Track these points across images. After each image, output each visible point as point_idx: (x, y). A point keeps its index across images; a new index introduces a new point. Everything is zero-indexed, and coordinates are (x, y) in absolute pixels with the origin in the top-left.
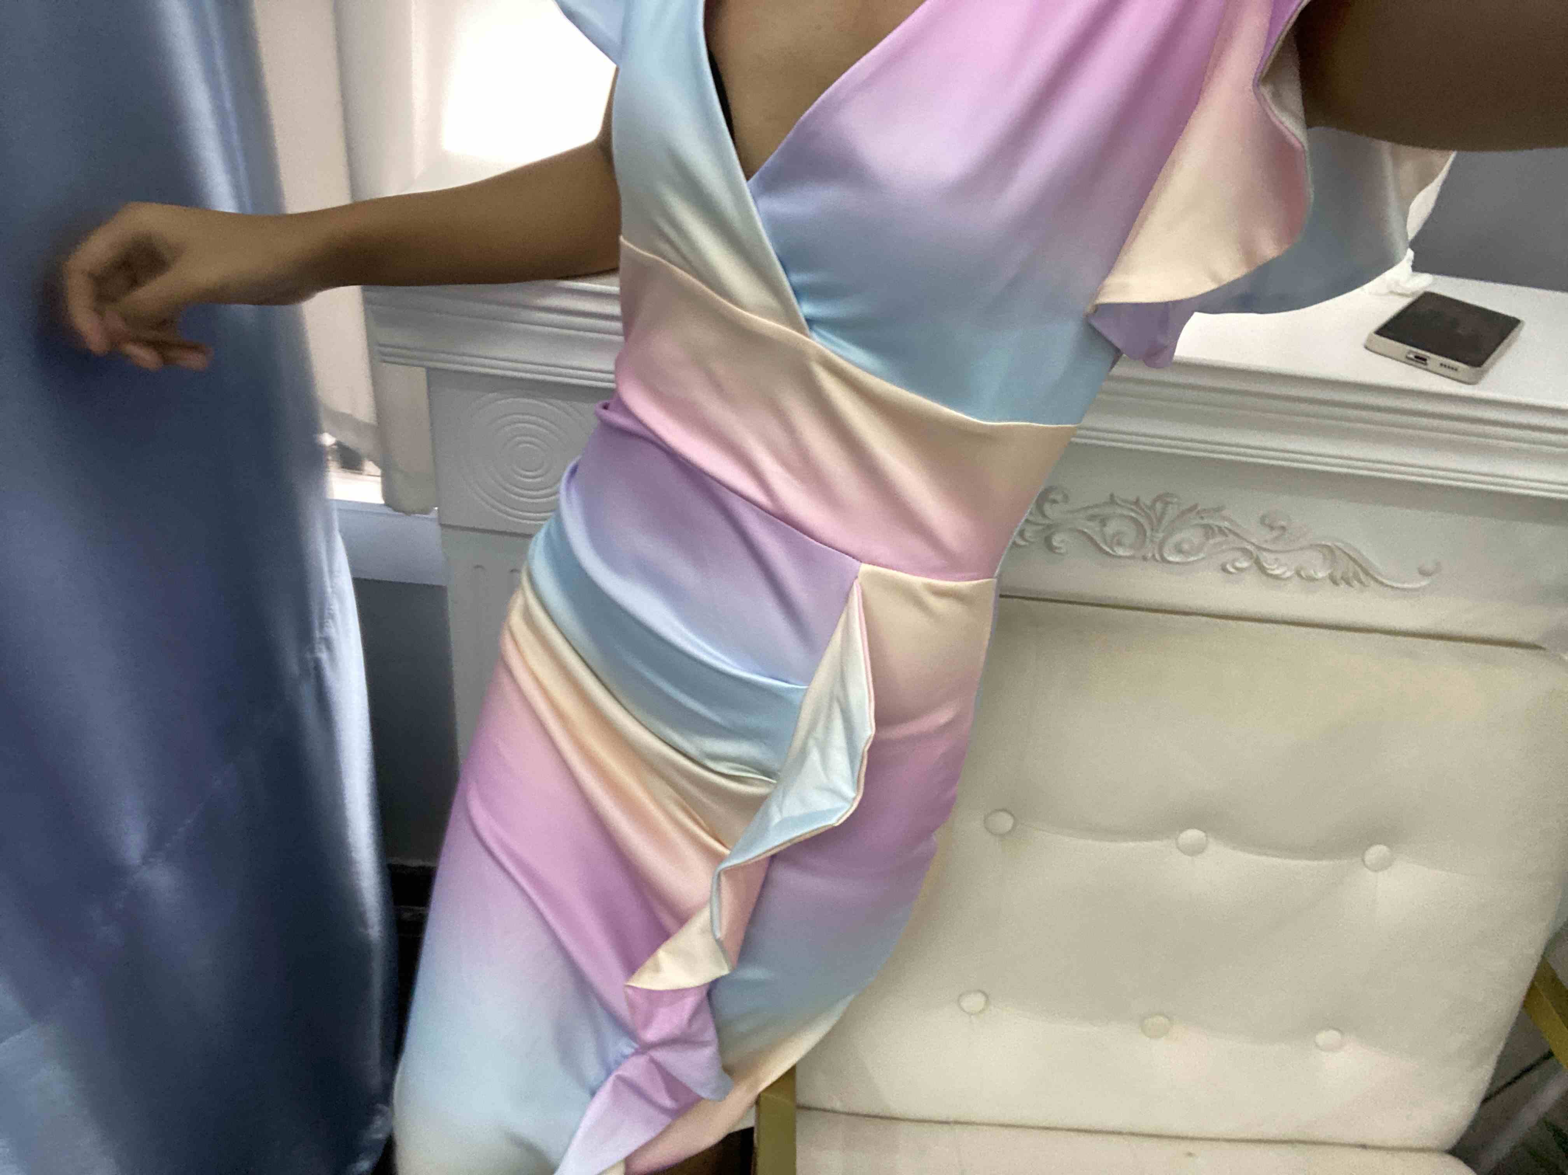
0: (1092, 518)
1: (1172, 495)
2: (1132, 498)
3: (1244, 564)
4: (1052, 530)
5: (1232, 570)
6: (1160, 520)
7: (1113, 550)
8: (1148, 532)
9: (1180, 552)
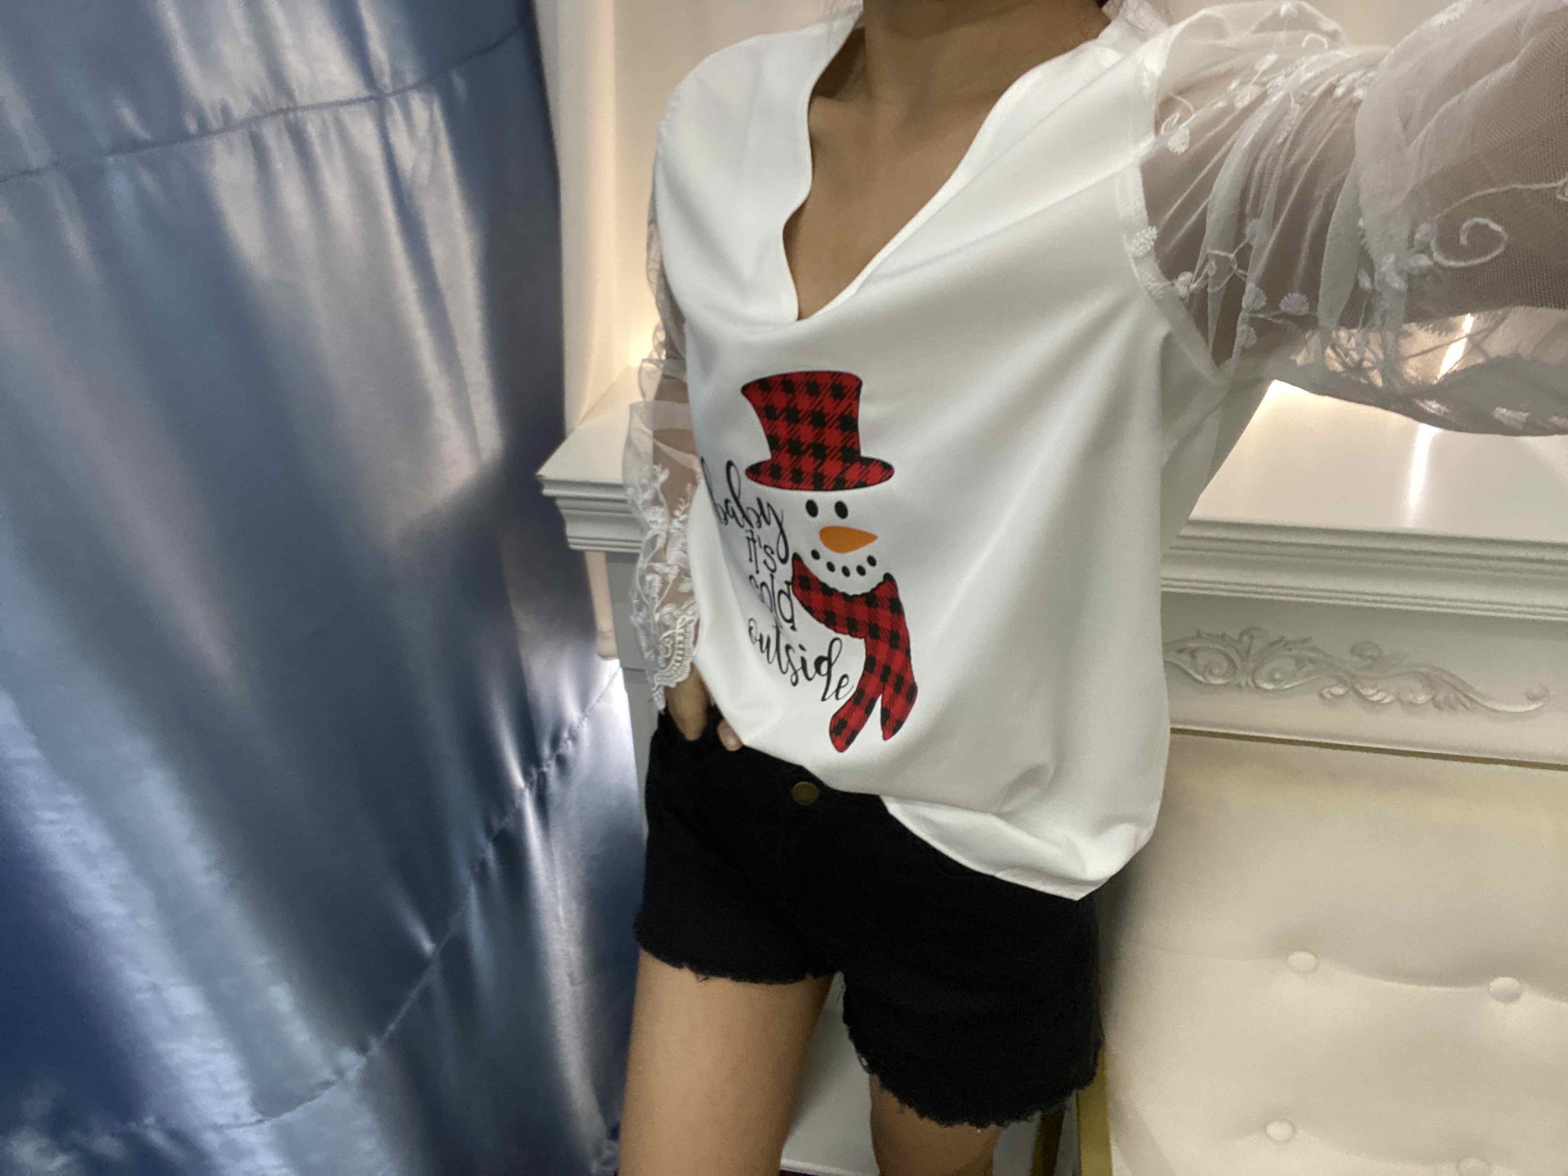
0: (1180, 651)
1: (1256, 628)
2: (1218, 632)
3: (1340, 691)
5: (1329, 696)
6: (1248, 652)
7: (1206, 680)
8: (1238, 662)
9: (1273, 681)
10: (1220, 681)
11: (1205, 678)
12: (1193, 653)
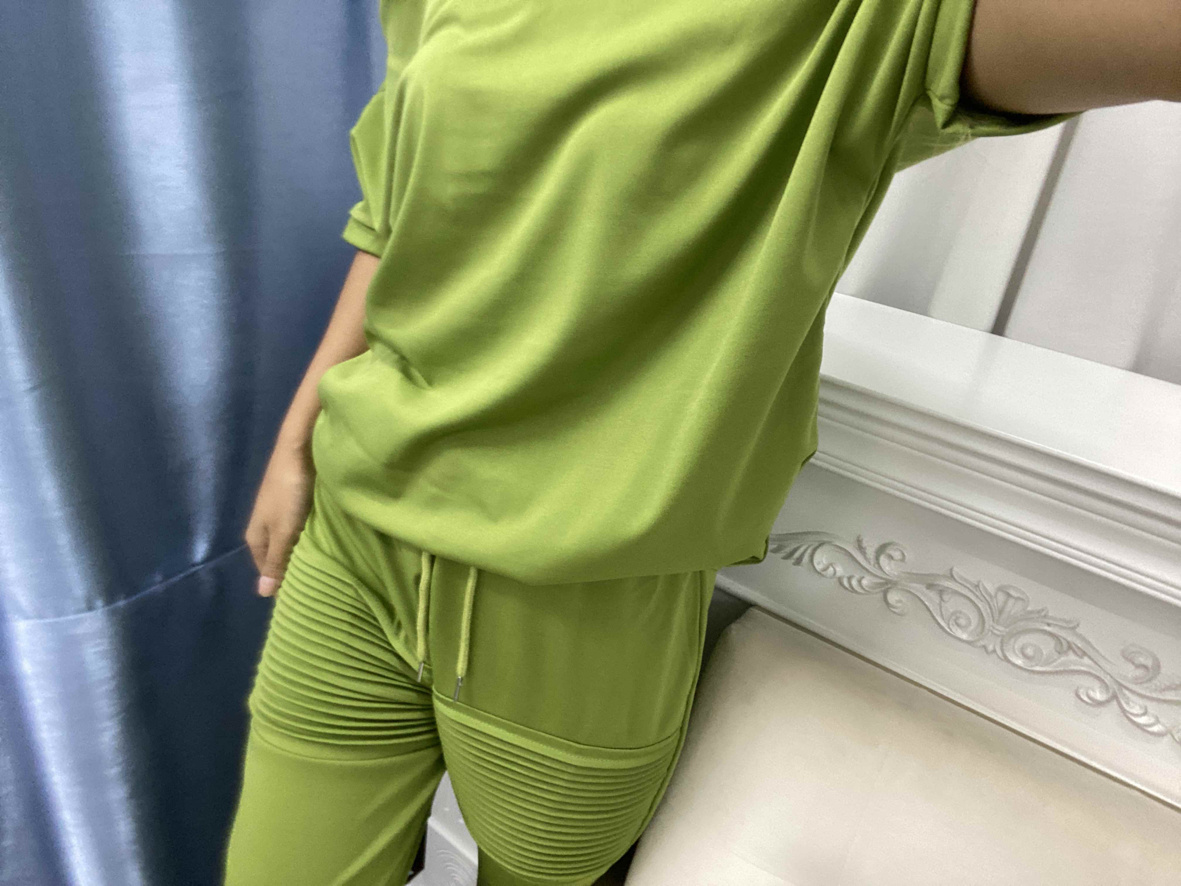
0: (930, 586)
1: (1015, 588)
2: (974, 580)
3: (1099, 696)
4: (889, 586)
5: (1086, 699)
6: (1001, 612)
7: (949, 628)
8: (989, 622)
9: (1025, 656)
10: (964, 637)
11: (948, 625)
12: (941, 592)
